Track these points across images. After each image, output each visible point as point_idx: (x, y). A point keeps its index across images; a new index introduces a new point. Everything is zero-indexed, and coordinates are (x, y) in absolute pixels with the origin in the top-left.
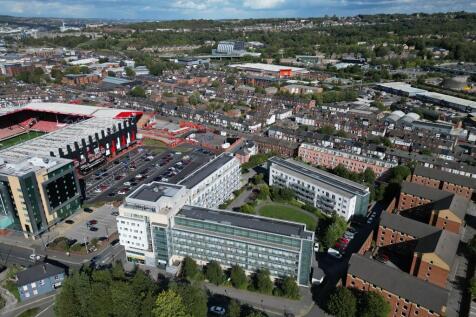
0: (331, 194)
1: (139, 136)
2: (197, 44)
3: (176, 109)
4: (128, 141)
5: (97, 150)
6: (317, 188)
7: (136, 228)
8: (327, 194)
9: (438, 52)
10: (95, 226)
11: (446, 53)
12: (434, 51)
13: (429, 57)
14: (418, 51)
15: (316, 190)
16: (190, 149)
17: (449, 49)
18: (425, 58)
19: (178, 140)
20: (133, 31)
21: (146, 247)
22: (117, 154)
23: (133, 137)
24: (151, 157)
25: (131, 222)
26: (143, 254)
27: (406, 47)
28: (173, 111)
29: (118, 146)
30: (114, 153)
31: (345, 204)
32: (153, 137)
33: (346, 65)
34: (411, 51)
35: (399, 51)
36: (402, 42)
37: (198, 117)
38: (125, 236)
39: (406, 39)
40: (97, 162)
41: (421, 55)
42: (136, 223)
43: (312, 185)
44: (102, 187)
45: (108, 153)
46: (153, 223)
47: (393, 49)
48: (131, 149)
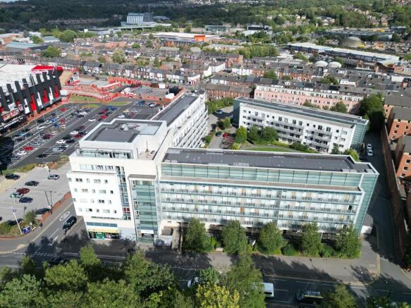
0: (325, 126)
1: (63, 92)
2: (105, 17)
3: (100, 66)
4: (51, 97)
5: (12, 106)
6: (305, 122)
7: (102, 186)
8: (320, 128)
9: (325, 20)
10: (26, 195)
11: (333, 21)
12: (323, 19)
13: (320, 24)
14: (309, 20)
15: (304, 124)
16: (129, 103)
17: (334, 17)
18: (317, 24)
19: (111, 95)
20: (34, 7)
21: (120, 214)
22: (39, 112)
23: (57, 94)
24: (84, 113)
25: (92, 177)
26: (115, 225)
27: (299, 17)
28: (97, 69)
29: (40, 103)
30: (35, 111)
31: (343, 136)
32: (80, 92)
33: (253, 32)
34: (303, 20)
35: (293, 20)
36: (294, 14)
37: (128, 73)
38: (84, 201)
39: (296, 10)
40: (14, 121)
41: (313, 22)
42: (103, 178)
43: (298, 120)
44: (27, 149)
45: (27, 110)
46: (131, 176)
47: (288, 19)
48: (55, 107)
